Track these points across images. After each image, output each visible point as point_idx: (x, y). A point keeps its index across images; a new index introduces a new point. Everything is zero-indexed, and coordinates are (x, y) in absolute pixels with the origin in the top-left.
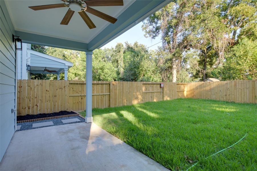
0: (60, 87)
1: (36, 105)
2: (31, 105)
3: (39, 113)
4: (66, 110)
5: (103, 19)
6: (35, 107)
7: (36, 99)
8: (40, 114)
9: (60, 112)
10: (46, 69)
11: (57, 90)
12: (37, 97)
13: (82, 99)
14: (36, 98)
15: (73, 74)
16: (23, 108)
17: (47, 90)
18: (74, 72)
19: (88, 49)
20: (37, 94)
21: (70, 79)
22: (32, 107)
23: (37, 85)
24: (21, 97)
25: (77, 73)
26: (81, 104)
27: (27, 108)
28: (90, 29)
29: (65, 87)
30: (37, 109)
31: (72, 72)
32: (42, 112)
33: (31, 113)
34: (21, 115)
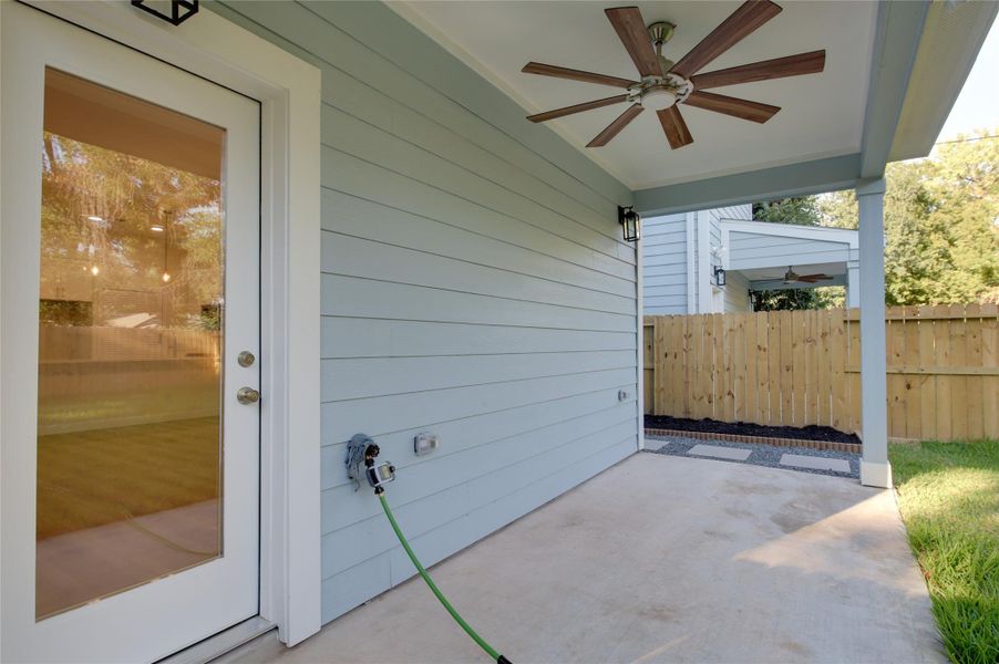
0: (807, 336)
1: (729, 393)
2: (714, 391)
3: (737, 418)
4: (831, 425)
5: (767, 78)
6: (727, 398)
7: (727, 373)
8: (740, 424)
9: (805, 428)
10: (790, 271)
11: (794, 345)
12: (732, 368)
13: (909, 387)
14: (728, 369)
15: (974, 272)
16: (694, 398)
17: (759, 348)
18: (978, 266)
19: (859, 177)
20: (730, 359)
21: (957, 301)
22: (718, 397)
23: (731, 330)
24: (689, 366)
25: (994, 266)
26: (905, 408)
27: (706, 400)
28: (763, 122)
29: (824, 335)
30: (732, 405)
31: (965, 264)
32: (747, 420)
33: (715, 416)
34: (691, 417)
